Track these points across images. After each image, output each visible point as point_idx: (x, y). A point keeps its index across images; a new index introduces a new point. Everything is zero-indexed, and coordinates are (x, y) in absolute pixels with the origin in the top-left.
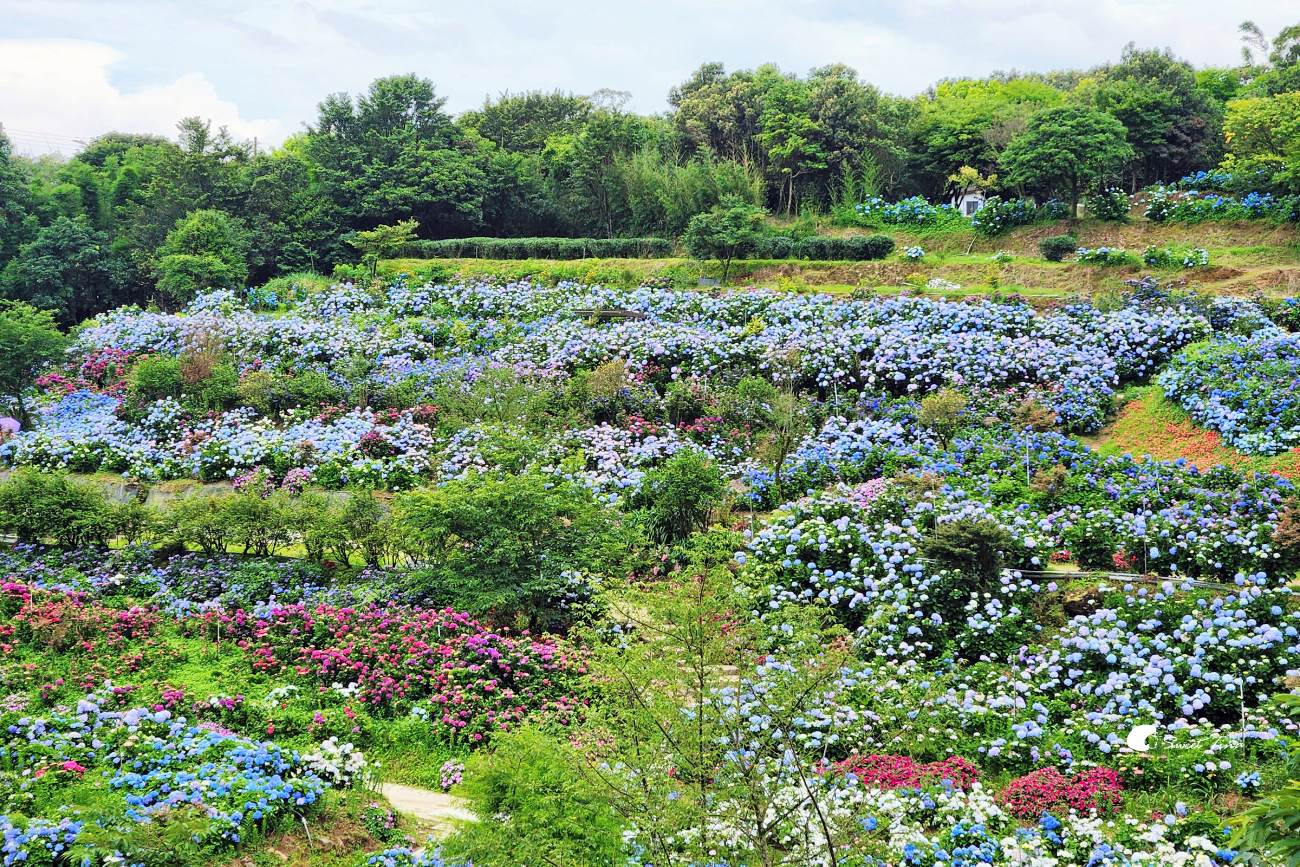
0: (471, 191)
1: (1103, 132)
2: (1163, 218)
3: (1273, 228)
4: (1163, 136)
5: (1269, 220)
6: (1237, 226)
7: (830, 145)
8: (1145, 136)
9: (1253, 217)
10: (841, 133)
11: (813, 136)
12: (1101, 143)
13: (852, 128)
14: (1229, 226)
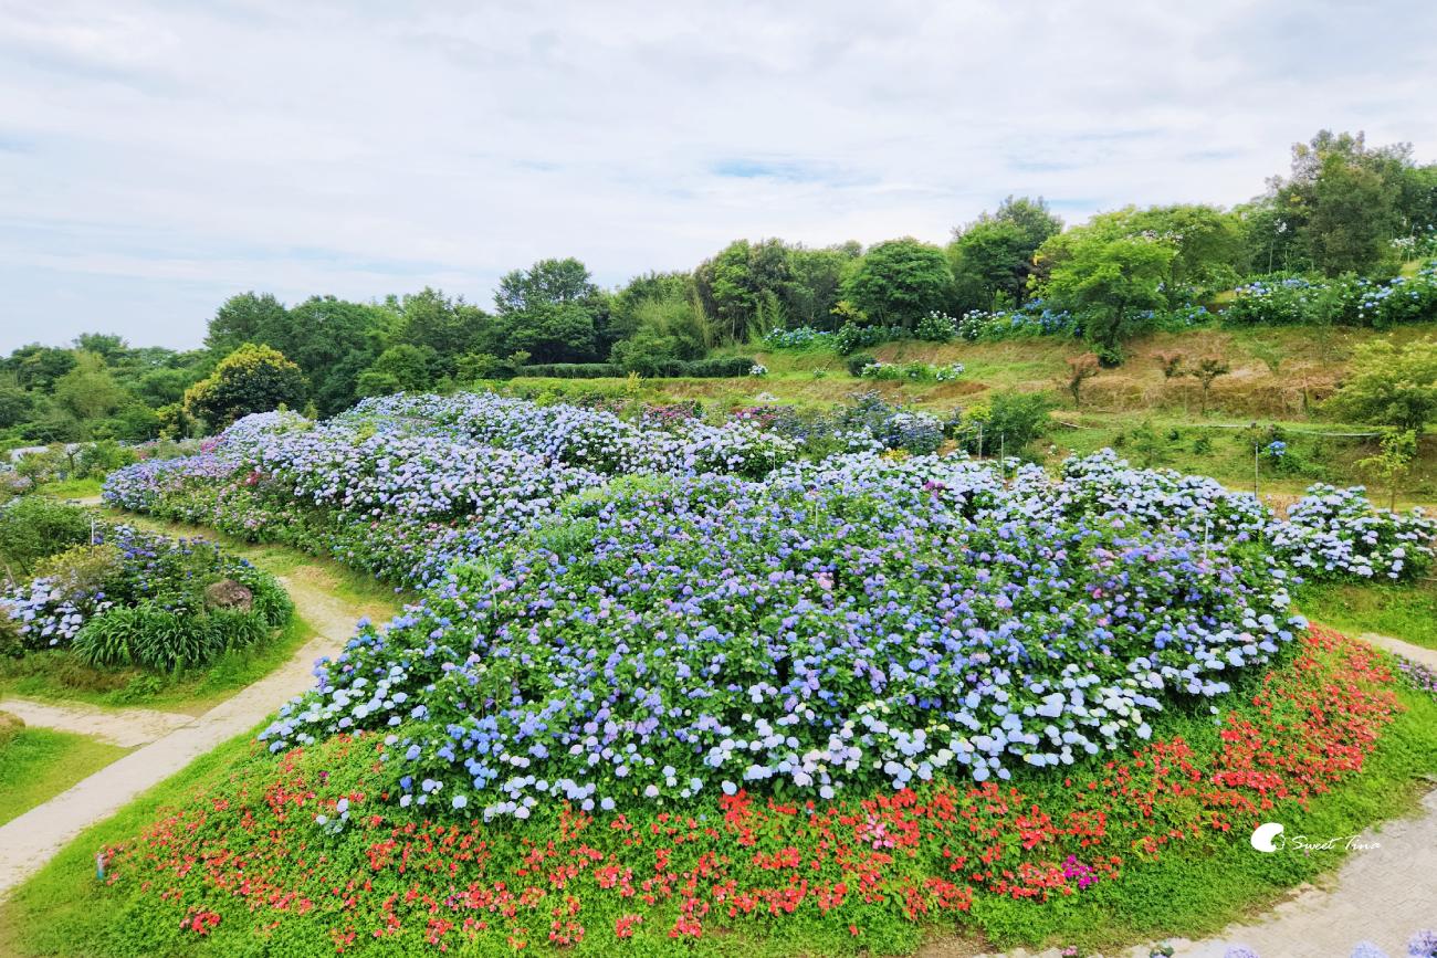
0: (579, 333)
1: (919, 259)
2: (974, 338)
3: (1060, 344)
4: (1012, 269)
5: (1055, 336)
6: (1030, 343)
7: (755, 288)
8: (992, 269)
9: (1043, 333)
10: (762, 278)
11: (742, 281)
12: (912, 269)
13: (771, 275)
14: (1022, 344)
